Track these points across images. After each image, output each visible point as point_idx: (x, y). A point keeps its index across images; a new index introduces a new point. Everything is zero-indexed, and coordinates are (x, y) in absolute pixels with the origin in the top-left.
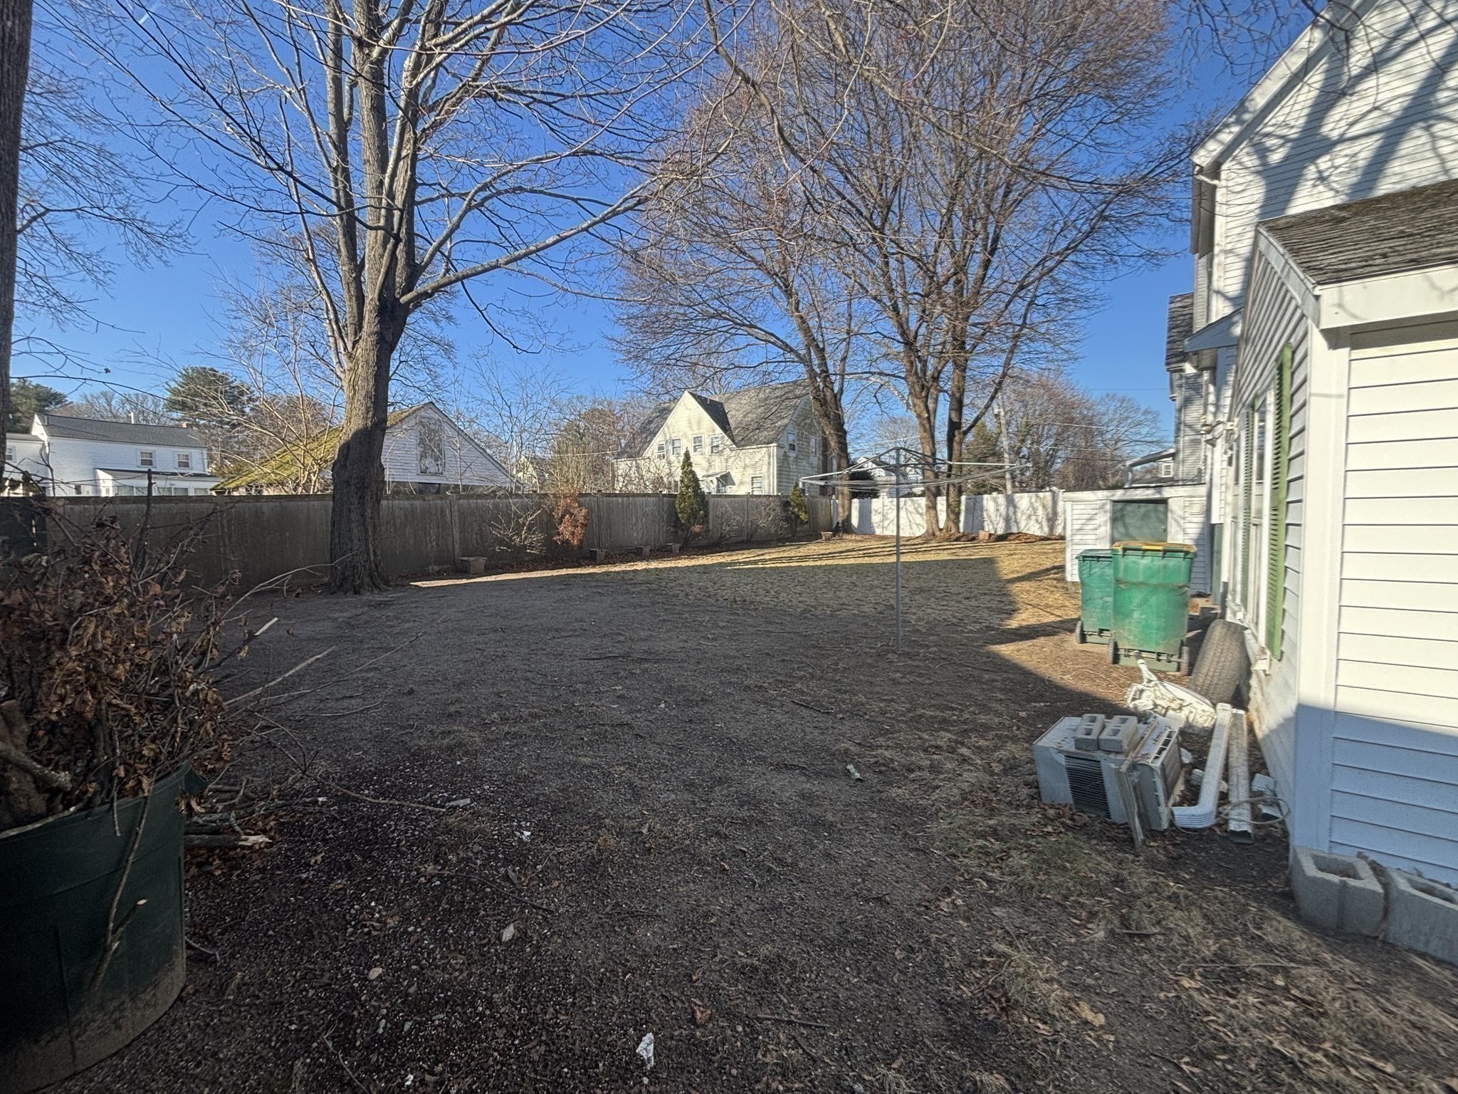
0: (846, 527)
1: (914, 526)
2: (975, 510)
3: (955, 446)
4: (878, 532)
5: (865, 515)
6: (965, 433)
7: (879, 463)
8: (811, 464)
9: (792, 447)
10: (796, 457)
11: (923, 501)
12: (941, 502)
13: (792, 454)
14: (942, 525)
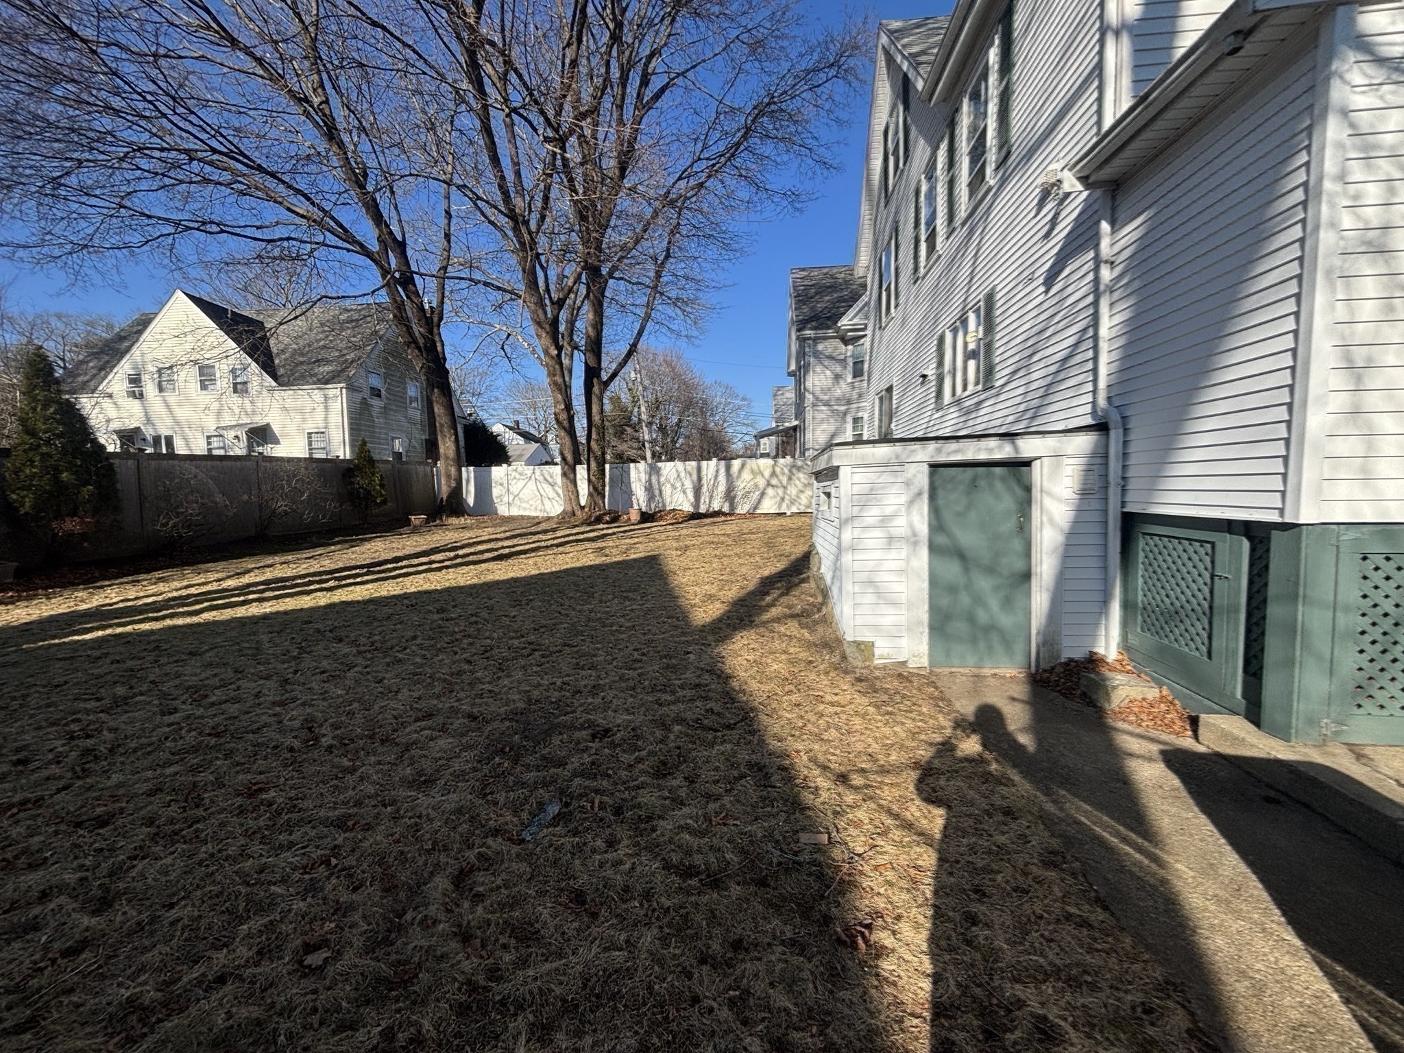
0: (454, 506)
1: (546, 501)
2: (622, 482)
3: (594, 400)
4: (503, 510)
5: (484, 489)
6: (606, 384)
7: (516, 429)
8: (410, 420)
9: (376, 393)
10: (385, 408)
11: (557, 470)
12: (581, 471)
13: (376, 403)
14: (583, 503)
